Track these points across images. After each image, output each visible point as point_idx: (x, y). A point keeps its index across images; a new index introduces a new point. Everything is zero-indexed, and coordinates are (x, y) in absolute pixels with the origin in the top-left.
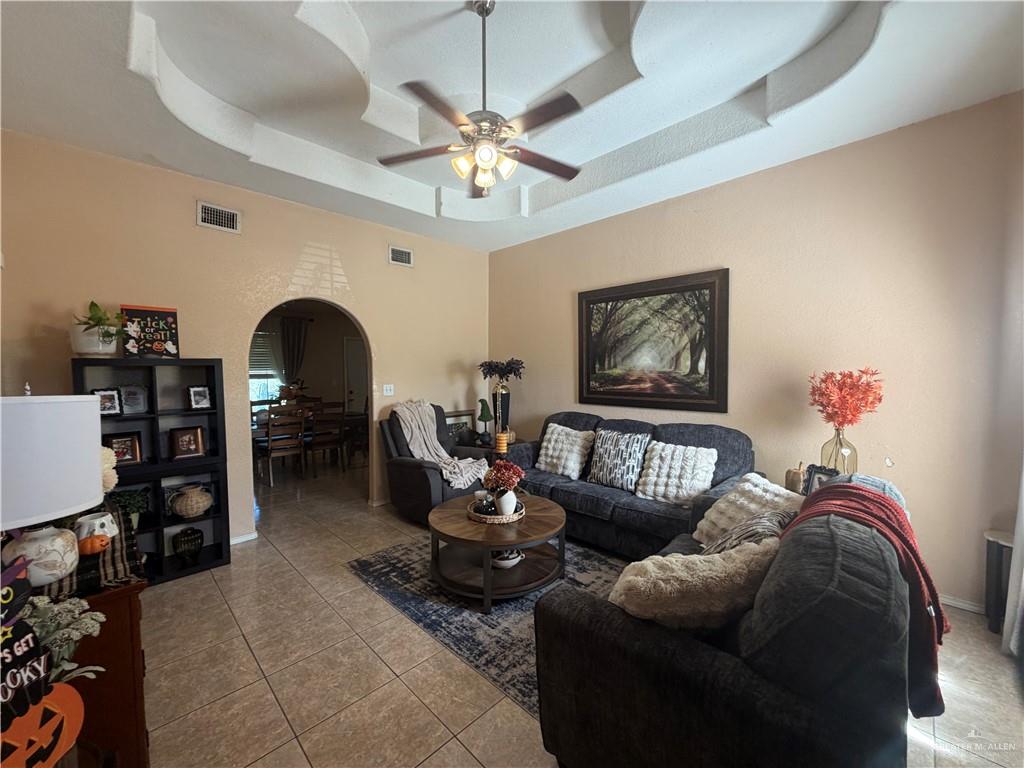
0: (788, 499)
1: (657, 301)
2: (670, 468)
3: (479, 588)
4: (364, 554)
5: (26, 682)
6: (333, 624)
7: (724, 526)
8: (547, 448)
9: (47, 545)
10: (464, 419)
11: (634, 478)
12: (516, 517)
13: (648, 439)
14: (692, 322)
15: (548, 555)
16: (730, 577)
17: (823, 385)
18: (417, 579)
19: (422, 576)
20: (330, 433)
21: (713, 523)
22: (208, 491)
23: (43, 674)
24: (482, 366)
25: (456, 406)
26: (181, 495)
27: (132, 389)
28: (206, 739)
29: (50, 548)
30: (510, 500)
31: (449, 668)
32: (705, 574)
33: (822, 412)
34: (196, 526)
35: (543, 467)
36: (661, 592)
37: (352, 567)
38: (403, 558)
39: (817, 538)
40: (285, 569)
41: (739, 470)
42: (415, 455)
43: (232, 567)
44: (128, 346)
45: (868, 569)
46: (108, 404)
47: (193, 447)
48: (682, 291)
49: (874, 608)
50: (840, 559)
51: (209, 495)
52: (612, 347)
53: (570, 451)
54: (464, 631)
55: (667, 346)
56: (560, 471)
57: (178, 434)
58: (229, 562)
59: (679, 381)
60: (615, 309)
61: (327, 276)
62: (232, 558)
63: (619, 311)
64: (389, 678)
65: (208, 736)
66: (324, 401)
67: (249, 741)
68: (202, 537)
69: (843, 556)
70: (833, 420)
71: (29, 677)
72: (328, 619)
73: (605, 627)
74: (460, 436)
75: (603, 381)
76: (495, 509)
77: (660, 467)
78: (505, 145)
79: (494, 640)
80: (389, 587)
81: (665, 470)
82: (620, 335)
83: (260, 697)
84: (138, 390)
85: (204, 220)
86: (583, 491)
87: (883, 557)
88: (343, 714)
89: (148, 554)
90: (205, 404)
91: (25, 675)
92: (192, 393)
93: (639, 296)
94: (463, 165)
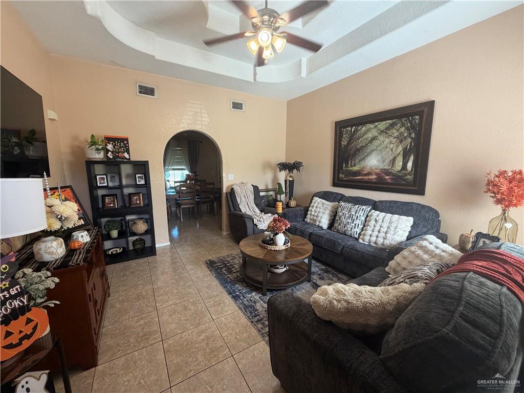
0: (451, 254)
1: (382, 125)
2: (381, 227)
3: (260, 282)
4: (213, 257)
5: (17, 306)
6: (191, 290)
7: (405, 266)
8: (311, 211)
9: (49, 244)
10: (271, 193)
11: (358, 231)
12: (284, 248)
13: (369, 209)
14: (405, 138)
15: (302, 269)
16: (382, 304)
17: (497, 179)
18: (235, 273)
19: (237, 272)
20: (210, 197)
21: (399, 263)
22: (147, 222)
23: (26, 303)
24: (278, 165)
25: (267, 186)
26: (135, 223)
27: (113, 175)
28: (127, 333)
29: (50, 246)
30: (281, 239)
31: (238, 320)
32: (366, 300)
33: (493, 197)
34: (142, 237)
35: (308, 221)
36: (333, 307)
37: (207, 263)
38: (231, 261)
39: (448, 290)
40: (177, 261)
41: (427, 231)
42: (242, 210)
43: (157, 257)
44: (109, 155)
45: (483, 320)
46: (102, 181)
47: (138, 202)
48: (400, 117)
49: (479, 352)
50: (461, 309)
51: (146, 224)
52: (353, 154)
53: (324, 213)
54: (251, 302)
55: (388, 152)
56: (317, 224)
57: (132, 195)
58: (156, 255)
59: (394, 175)
60: (356, 131)
61: (200, 118)
62: (157, 254)
63: (359, 132)
64: (209, 320)
65: (128, 332)
66: (207, 182)
67: (143, 338)
68: (144, 243)
69: (465, 306)
70: (501, 204)
71: (18, 304)
72: (189, 287)
73: (300, 320)
74: (268, 202)
75: (346, 174)
76: (273, 242)
77: (374, 226)
78: (278, 32)
79: (264, 309)
80: (221, 275)
81: (377, 228)
82: (358, 147)
83: (153, 319)
84: (116, 175)
85: (140, 93)
86: (327, 236)
87: (502, 313)
88: (185, 334)
89: (123, 248)
90: (143, 182)
91: (16, 303)
92: (137, 177)
93: (372, 122)
94: (253, 47)
